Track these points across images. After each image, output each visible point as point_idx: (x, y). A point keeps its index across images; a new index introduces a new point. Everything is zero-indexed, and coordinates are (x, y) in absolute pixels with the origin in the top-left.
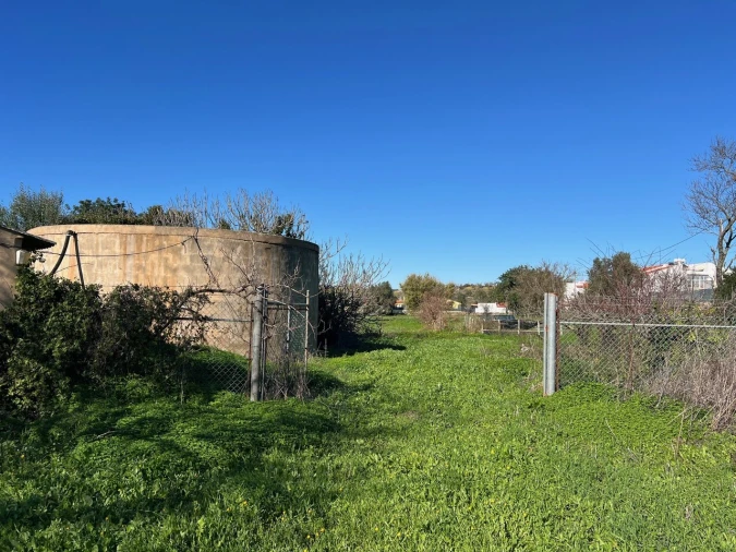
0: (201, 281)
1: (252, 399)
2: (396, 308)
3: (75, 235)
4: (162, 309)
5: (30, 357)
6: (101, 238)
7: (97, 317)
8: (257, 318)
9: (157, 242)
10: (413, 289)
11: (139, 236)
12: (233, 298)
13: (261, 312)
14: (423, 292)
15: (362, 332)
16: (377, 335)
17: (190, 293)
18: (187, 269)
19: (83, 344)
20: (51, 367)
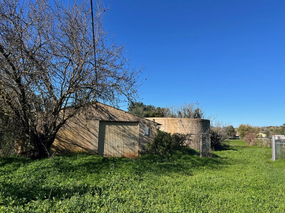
2: (236, 136)
3: (154, 120)
4: (182, 138)
5: (161, 146)
6: (160, 121)
7: (171, 139)
8: (201, 140)
9: (172, 121)
10: (242, 130)
11: (168, 120)
12: (196, 136)
14: (246, 131)
15: (222, 145)
16: (228, 146)
17: (188, 135)
18: (179, 128)
19: (169, 144)
20: (165, 148)
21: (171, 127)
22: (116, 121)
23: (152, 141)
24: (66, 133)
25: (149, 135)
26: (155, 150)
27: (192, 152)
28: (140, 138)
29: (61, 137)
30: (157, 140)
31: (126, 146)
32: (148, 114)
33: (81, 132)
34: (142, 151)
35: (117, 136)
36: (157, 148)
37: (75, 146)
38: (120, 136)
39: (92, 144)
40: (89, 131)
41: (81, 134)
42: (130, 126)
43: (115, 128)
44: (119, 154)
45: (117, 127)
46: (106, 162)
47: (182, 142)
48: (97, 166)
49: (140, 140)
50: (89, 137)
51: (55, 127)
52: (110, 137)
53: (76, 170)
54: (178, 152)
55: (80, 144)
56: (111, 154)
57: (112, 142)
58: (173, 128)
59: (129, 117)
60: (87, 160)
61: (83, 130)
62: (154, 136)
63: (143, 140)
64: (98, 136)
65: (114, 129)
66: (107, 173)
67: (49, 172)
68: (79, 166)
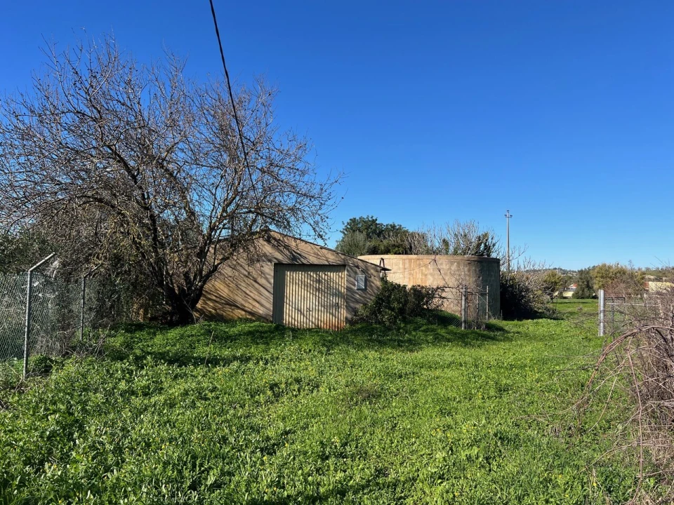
0: (441, 284)
1: (463, 329)
3: (383, 259)
4: (428, 294)
5: (388, 309)
6: (394, 261)
7: (406, 296)
8: (463, 298)
9: (418, 263)
11: (410, 260)
12: (454, 290)
13: (465, 296)
14: (612, 279)
17: (438, 288)
18: (431, 274)
19: (402, 305)
20: (395, 312)
21: (415, 274)
22: (303, 265)
23: (371, 300)
24: (218, 286)
25: (366, 289)
26: (376, 316)
27: (446, 320)
28: (349, 294)
29: (210, 294)
30: (382, 299)
31: (323, 309)
32: (375, 247)
33: (242, 284)
34: (352, 318)
35: (306, 292)
36: (380, 312)
37: (233, 308)
38: (311, 292)
39: (262, 305)
40: (256, 281)
41: (242, 288)
42: (329, 273)
43: (303, 277)
44: (311, 324)
45: (306, 275)
46: (281, 330)
47: (427, 302)
48: (266, 335)
49: (349, 297)
50: (256, 293)
51: (201, 277)
52: (294, 293)
53: (235, 340)
54: (419, 319)
55: (242, 305)
56: (296, 323)
57: (297, 301)
58: (419, 276)
59: (327, 256)
60: (252, 327)
61: (246, 281)
62: (376, 291)
63: (355, 299)
64: (272, 291)
65: (300, 278)
66: (280, 345)
67: (198, 341)
68: (240, 335)
